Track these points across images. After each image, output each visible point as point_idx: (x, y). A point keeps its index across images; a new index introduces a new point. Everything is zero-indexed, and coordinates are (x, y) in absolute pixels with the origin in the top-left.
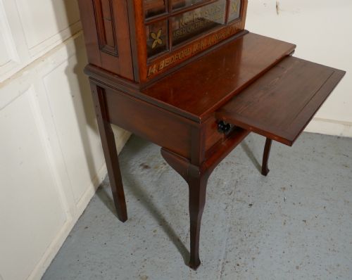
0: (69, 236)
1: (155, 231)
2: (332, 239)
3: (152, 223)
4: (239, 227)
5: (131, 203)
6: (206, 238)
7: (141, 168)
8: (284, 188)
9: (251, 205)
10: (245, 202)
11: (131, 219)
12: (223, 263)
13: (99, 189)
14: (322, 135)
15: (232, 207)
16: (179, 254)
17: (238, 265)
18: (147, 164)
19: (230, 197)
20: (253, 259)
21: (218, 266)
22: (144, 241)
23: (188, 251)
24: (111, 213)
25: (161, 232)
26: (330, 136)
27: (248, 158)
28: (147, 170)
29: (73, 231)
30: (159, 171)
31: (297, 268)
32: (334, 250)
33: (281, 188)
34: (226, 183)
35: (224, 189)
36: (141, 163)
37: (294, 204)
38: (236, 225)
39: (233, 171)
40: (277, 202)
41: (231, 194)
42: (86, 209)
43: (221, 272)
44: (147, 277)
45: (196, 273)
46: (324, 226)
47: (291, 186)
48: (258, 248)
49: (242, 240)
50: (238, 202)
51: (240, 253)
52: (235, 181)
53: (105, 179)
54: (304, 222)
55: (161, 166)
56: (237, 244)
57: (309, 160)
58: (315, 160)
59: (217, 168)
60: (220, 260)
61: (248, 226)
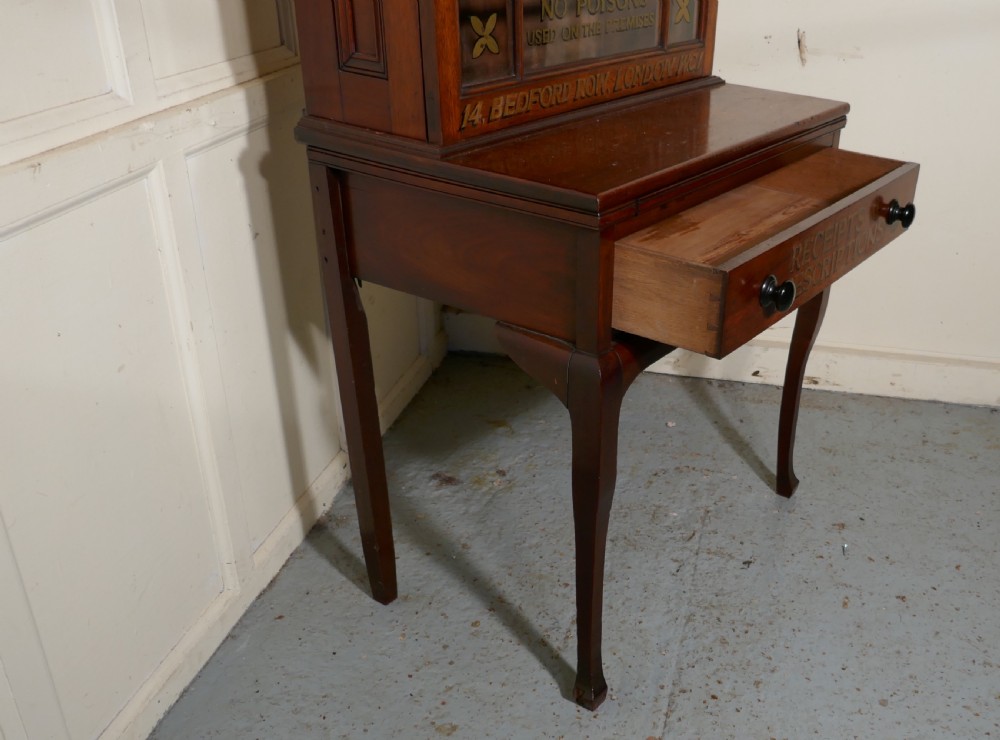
0: (231, 637)
1: (475, 624)
2: (980, 639)
3: (465, 606)
4: (716, 613)
5: (409, 562)
6: (622, 639)
7: (435, 482)
8: (843, 526)
9: (748, 563)
10: (730, 556)
11: (406, 598)
12: (672, 694)
13: (317, 531)
14: (946, 404)
15: (695, 569)
16: (545, 675)
17: (714, 697)
18: (449, 475)
19: (689, 544)
20: (757, 683)
21: (657, 700)
22: (445, 647)
23: (569, 669)
24: (350, 584)
25: (492, 625)
26: (969, 406)
27: (738, 459)
28: (452, 488)
29: (241, 624)
30: (485, 489)
31: (883, 703)
32: (985, 664)
33: (834, 525)
34: (675, 514)
35: (670, 529)
36: (433, 473)
37: (871, 559)
38: (706, 608)
39: (694, 488)
40: (822, 557)
41: (691, 538)
42: (278, 575)
43: (667, 715)
44: (454, 728)
45: (595, 717)
46: (957, 609)
47: (861, 519)
48: (770, 659)
49: (724, 642)
50: (710, 556)
51: (718, 670)
52: (702, 511)
53: (331, 508)
54: (900, 601)
55: (490, 478)
56: (711, 650)
57: (912, 461)
58: (928, 461)
59: (651, 482)
60: (662, 687)
61: (741, 610)
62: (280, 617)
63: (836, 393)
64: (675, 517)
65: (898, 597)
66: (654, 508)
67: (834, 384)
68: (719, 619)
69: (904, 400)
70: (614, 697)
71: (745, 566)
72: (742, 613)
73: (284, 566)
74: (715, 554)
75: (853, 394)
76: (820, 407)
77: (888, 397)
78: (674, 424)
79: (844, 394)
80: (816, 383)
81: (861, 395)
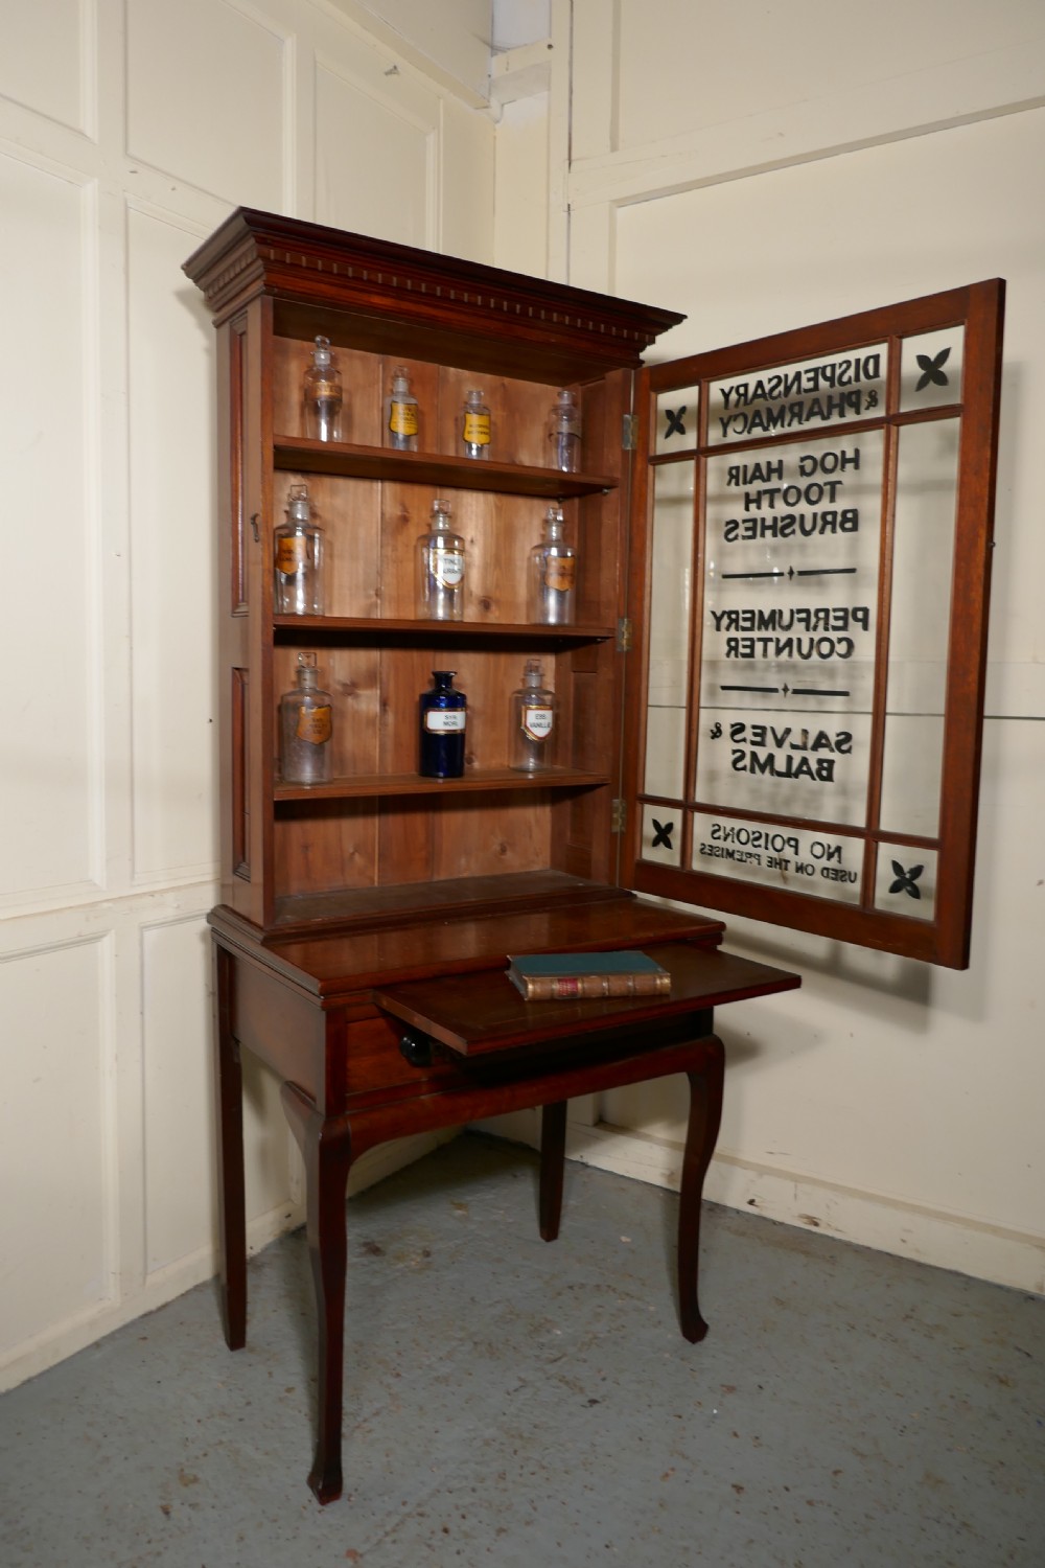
0: (97, 1345)
1: (289, 1390)
3: (295, 1371)
4: (519, 1444)
7: (363, 1249)
8: (732, 1389)
9: (593, 1402)
10: (582, 1390)
11: (252, 1350)
12: (409, 1515)
14: (970, 1278)
15: (535, 1393)
17: (446, 1531)
18: (379, 1245)
19: (548, 1367)
20: (501, 1531)
21: (389, 1514)
22: (248, 1404)
26: (1000, 1287)
28: (373, 1258)
29: (111, 1337)
30: (401, 1265)
33: (723, 1386)
34: (559, 1332)
35: (542, 1346)
36: (369, 1240)
37: (735, 1435)
38: (513, 1436)
39: (599, 1310)
40: (680, 1417)
41: (555, 1361)
42: (173, 1301)
43: (387, 1534)
44: (195, 1480)
45: (320, 1512)
46: (798, 1521)
47: (761, 1387)
48: (535, 1509)
49: (502, 1476)
50: (561, 1384)
51: (472, 1504)
52: (590, 1336)
53: (259, 1255)
54: (734, 1490)
55: (413, 1256)
56: (482, 1480)
57: (874, 1335)
58: (895, 1341)
59: (559, 1294)
60: (404, 1503)
61: (547, 1448)
62: (145, 1338)
63: (840, 1241)
64: (557, 1335)
65: (734, 1486)
66: (543, 1321)
67: (837, 1230)
68: (515, 1452)
69: (920, 1265)
70: (352, 1499)
71: (588, 1405)
72: (547, 1452)
73: (183, 1295)
74: (567, 1383)
75: (858, 1246)
76: (806, 1253)
77: (902, 1258)
78: (628, 1240)
79: (848, 1245)
80: (816, 1224)
81: (869, 1248)
